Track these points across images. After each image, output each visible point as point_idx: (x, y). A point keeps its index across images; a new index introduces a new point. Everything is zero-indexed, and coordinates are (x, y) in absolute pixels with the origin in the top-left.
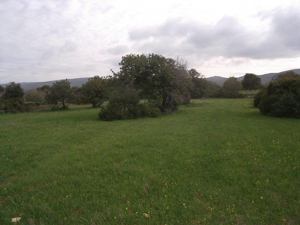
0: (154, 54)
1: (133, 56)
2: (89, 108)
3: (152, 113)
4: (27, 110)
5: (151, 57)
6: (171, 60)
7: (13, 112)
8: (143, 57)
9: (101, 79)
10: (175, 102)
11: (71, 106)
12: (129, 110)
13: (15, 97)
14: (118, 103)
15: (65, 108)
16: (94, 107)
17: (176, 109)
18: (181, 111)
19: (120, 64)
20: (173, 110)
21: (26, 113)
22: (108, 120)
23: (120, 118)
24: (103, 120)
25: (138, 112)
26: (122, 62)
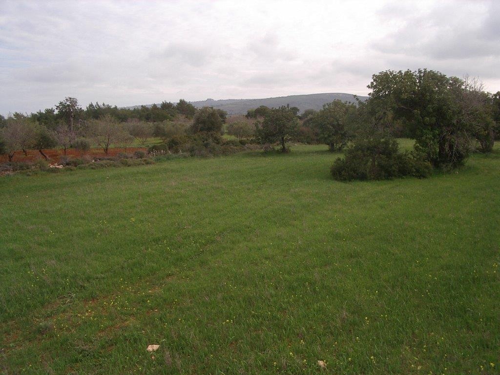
0: (428, 70)
1: (391, 73)
2: (322, 152)
3: (418, 171)
4: (225, 153)
5: (422, 75)
6: (456, 80)
7: (203, 156)
8: (408, 74)
9: (343, 105)
10: (459, 154)
11: (295, 147)
12: (379, 165)
13: (209, 129)
14: (363, 151)
15: (284, 151)
16: (332, 151)
17: (463, 165)
18: (469, 168)
19: (368, 87)
20: (455, 166)
21: (222, 158)
22: (344, 180)
23: (363, 178)
24: (336, 179)
25: (393, 168)
26: (372, 83)
